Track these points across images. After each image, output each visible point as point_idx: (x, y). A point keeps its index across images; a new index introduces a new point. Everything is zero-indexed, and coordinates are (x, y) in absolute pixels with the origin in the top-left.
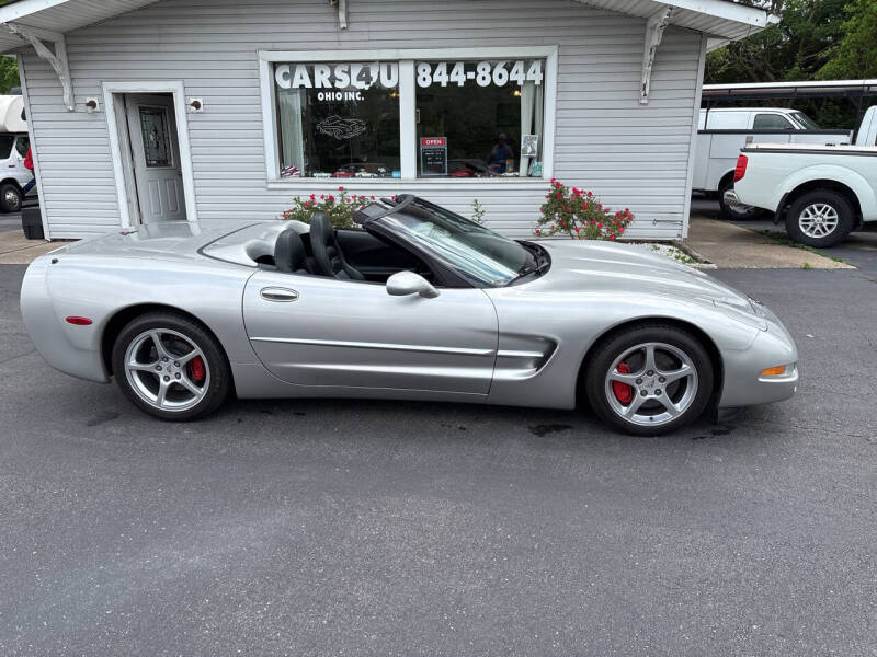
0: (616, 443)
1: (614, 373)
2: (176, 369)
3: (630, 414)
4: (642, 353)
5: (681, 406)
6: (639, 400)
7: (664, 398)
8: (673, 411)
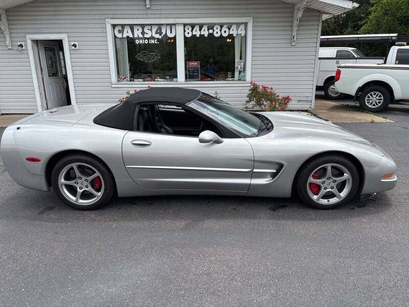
0: (312, 213)
1: (311, 179)
2: (85, 183)
3: (318, 199)
4: (325, 169)
5: (343, 194)
6: (323, 192)
7: (335, 191)
8: (339, 197)
